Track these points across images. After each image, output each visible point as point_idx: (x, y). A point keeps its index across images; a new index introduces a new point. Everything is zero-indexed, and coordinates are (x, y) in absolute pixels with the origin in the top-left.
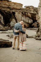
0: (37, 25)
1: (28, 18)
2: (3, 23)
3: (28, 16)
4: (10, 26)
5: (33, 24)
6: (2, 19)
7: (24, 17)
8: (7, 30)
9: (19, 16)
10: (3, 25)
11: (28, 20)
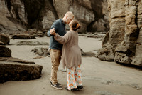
0: (105, 25)
1: (84, 9)
2: (25, 21)
3: (84, 6)
4: (40, 27)
5: (96, 23)
6: (23, 10)
7: (75, 7)
8: (34, 38)
9: (62, 4)
10: (26, 25)
11: (83, 15)
